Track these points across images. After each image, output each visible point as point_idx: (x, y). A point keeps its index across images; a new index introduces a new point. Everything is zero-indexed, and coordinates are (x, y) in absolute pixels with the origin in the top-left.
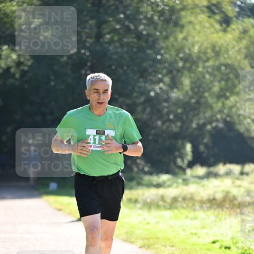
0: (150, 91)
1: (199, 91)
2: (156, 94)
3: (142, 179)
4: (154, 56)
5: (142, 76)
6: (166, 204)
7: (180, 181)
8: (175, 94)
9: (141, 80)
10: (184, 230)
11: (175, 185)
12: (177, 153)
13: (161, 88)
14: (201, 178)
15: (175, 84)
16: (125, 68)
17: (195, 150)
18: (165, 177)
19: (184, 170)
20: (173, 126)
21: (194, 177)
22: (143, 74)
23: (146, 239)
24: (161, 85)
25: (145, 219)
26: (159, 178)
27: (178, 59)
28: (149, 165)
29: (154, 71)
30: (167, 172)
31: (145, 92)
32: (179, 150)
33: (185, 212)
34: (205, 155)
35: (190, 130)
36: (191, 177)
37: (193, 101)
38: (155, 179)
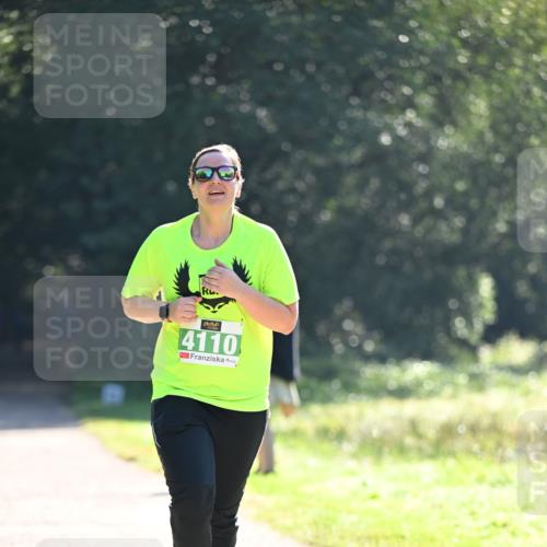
0: (378, 132)
1: (515, 131)
2: (397, 138)
3: (356, 373)
4: (389, 34)
5: (356, 92)
6: (425, 445)
7: (462, 379)
8: (447, 141)
9: (355, 101)
10: (473, 513)
11: (448, 390)
12: (453, 304)
13: (408, 125)
14: (518, 371)
15: (446, 113)
16: (310, 68)
17: (503, 295)
18: (419, 370)
19: (473, 350)
20: (443, 227)
21: (500, 368)
22: (361, 84)
23: (369, 538)
24: (410, 115)
25: (364, 484)
26: (404, 371)
27: (455, 42)
28: (377, 335)
29: (390, 78)
30: (426, 355)
31: (367, 136)
32: (459, 296)
33: (477, 466)
34: (531, 308)
35: (492, 239)
36: (491, 369)
37: (498, 158)
38: (394, 374)
